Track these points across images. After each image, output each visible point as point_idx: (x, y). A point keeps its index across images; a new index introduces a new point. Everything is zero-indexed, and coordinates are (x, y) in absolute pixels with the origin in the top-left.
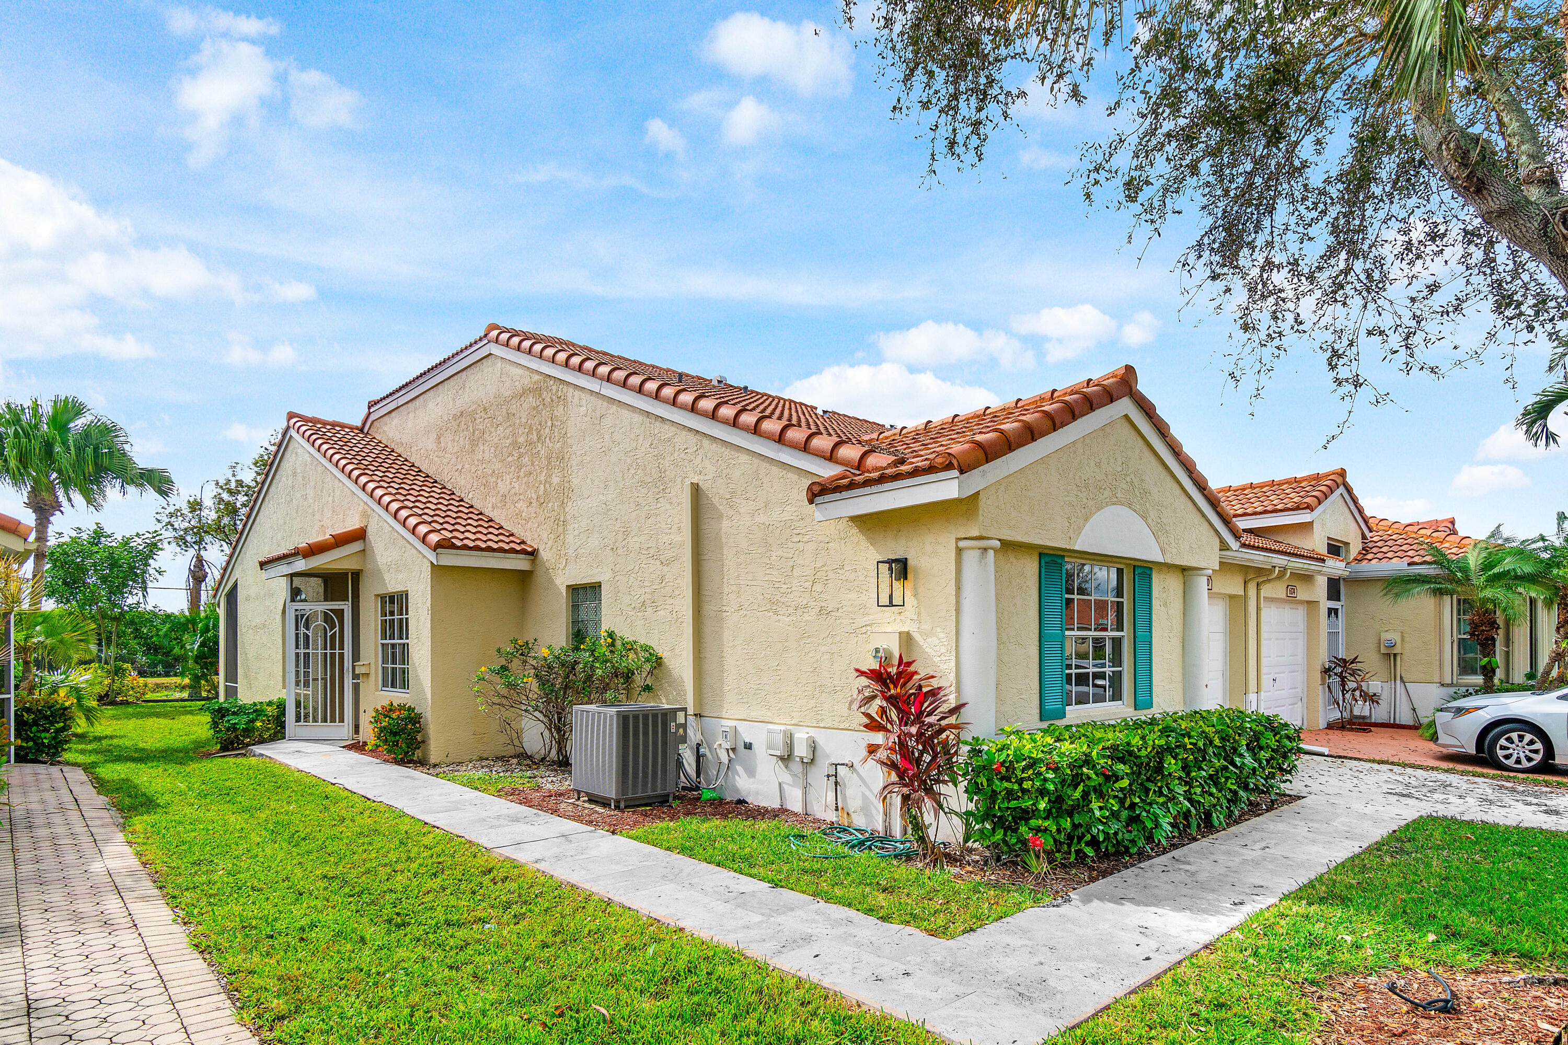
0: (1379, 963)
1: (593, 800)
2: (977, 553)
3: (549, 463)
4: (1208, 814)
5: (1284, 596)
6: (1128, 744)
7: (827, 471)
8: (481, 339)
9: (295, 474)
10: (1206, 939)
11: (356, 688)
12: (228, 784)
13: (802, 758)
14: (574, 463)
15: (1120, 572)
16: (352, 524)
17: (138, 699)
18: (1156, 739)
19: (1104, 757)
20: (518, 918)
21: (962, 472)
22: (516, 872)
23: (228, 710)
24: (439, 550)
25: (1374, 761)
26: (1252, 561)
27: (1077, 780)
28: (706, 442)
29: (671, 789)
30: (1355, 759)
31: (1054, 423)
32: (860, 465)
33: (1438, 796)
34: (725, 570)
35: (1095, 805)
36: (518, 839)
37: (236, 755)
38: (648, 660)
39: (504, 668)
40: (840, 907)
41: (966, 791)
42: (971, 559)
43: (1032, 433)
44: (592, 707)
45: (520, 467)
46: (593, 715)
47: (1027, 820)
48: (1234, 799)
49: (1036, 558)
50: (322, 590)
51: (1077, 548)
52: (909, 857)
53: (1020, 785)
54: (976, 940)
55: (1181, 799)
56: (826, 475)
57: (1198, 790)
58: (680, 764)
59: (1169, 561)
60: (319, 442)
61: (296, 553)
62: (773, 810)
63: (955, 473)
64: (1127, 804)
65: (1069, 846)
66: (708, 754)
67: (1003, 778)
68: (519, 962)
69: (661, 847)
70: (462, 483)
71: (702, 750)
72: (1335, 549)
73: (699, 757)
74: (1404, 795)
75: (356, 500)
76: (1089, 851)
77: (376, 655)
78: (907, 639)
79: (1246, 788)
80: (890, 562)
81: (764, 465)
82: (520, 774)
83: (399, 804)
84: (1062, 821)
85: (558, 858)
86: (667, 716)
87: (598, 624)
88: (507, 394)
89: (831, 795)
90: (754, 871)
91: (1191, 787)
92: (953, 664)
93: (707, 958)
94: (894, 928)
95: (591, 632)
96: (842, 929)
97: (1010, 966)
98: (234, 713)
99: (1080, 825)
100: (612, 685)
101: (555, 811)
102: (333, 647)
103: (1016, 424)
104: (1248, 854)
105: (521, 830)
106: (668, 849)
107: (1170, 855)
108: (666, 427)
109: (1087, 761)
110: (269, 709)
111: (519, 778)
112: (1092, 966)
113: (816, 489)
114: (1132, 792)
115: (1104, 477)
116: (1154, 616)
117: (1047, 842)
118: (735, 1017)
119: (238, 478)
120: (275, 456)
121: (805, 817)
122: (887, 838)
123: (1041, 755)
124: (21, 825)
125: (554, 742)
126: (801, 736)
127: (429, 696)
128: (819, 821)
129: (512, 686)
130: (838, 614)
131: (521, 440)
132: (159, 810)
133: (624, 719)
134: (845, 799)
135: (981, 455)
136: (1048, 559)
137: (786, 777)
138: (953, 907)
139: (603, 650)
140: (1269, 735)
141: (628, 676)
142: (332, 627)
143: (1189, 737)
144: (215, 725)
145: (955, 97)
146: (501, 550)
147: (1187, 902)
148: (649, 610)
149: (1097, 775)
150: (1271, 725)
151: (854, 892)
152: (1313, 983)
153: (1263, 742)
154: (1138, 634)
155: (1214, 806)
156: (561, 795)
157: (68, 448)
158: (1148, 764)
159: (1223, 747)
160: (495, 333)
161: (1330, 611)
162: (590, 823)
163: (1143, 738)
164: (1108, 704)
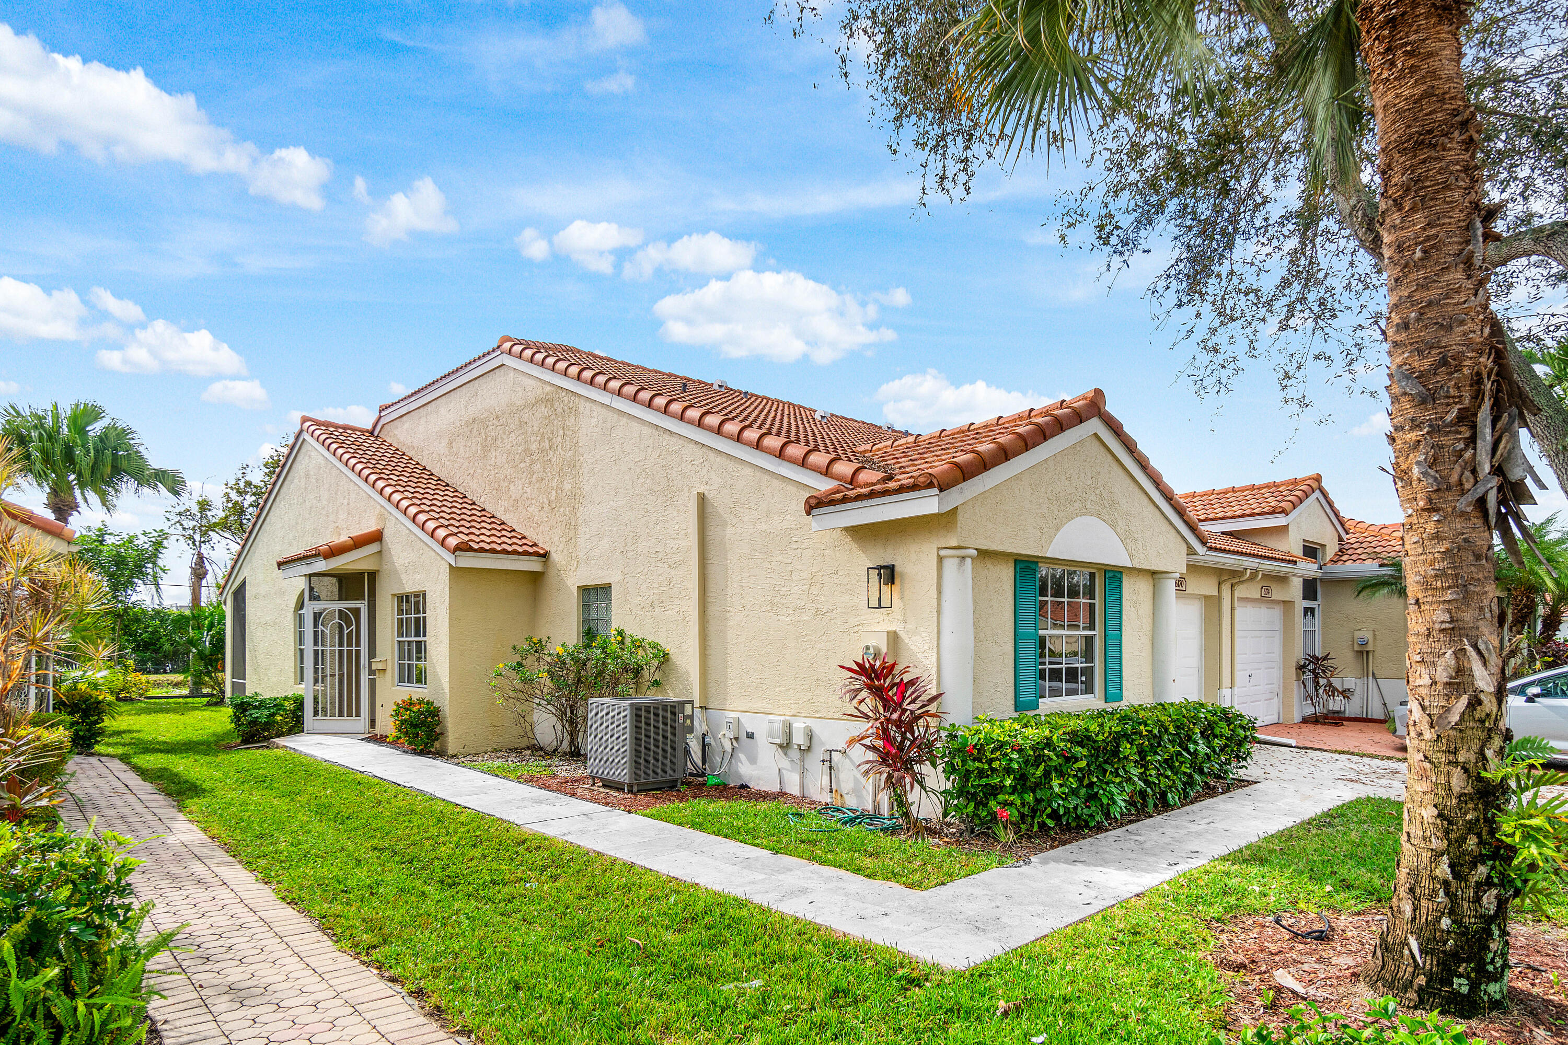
0: (1279, 906)
1: (607, 785)
2: (957, 560)
3: (561, 470)
4: (1163, 795)
5: (1259, 596)
6: (1087, 730)
7: (824, 485)
8: (494, 351)
9: (307, 476)
10: (1139, 890)
11: (372, 684)
12: (261, 772)
13: (799, 746)
14: (586, 471)
15: (1092, 575)
16: (368, 526)
17: (141, 695)
18: (1114, 726)
19: (1063, 740)
20: (554, 878)
21: (941, 490)
22: (547, 843)
23: (249, 704)
24: (457, 553)
25: (1336, 752)
26: (1223, 563)
27: (1039, 759)
28: (712, 455)
29: (679, 775)
30: (1320, 750)
31: (1026, 443)
32: (852, 480)
33: (1384, 782)
34: (729, 573)
35: (1055, 783)
36: (544, 817)
37: (259, 747)
38: (655, 656)
39: (520, 665)
40: (832, 868)
41: (944, 772)
42: (950, 565)
43: (1006, 453)
44: (606, 700)
45: (532, 473)
46: (608, 707)
47: (995, 796)
48: (1190, 782)
49: (1012, 564)
50: (336, 590)
51: (1048, 555)
52: (893, 831)
53: (990, 764)
54: (944, 891)
55: (1136, 779)
56: (823, 489)
57: (1153, 772)
58: (687, 752)
59: (1137, 566)
60: (334, 446)
61: (316, 554)
62: (773, 793)
63: (936, 491)
64: (1086, 782)
65: (1033, 818)
66: (713, 743)
67: (974, 760)
68: (561, 910)
69: (674, 823)
70: (475, 486)
71: (707, 740)
72: (1311, 551)
73: (704, 746)
74: (1352, 781)
75: (372, 503)
76: (1050, 823)
77: (393, 653)
78: (894, 638)
79: (1201, 772)
80: (879, 568)
81: (766, 477)
82: (536, 763)
83: (429, 788)
84: (1026, 796)
85: (582, 832)
86: (677, 707)
87: (608, 622)
88: (519, 403)
89: (826, 779)
90: (758, 841)
91: (1146, 769)
92: (934, 659)
93: (720, 904)
94: (877, 883)
95: (601, 630)
96: (835, 884)
97: (970, 909)
98: (255, 707)
99: (1042, 800)
100: (622, 680)
101: (573, 795)
102: (350, 645)
103: (991, 446)
104: (1193, 827)
105: (545, 810)
106: (680, 824)
107: (1124, 828)
108: (674, 440)
109: (1049, 743)
110: (286, 704)
111: (536, 767)
112: (1040, 909)
113: (813, 502)
114: (1090, 773)
115: (1074, 490)
116: (1124, 617)
117: (1012, 814)
118: (745, 944)
119: (247, 478)
120: (287, 458)
121: (803, 799)
122: (875, 815)
123: (1007, 738)
124: (87, 806)
125: (566, 734)
126: (799, 726)
127: (447, 691)
128: (815, 802)
129: (527, 681)
130: (833, 615)
131: (534, 447)
132: (207, 794)
133: (637, 711)
134: (838, 782)
135: (959, 474)
136: (1022, 566)
137: (784, 763)
138: (929, 867)
139: (614, 647)
140: (1223, 724)
141: (637, 671)
142: (349, 625)
143: (1146, 725)
144: (236, 719)
145: (943, 137)
146: (515, 552)
147: (1130, 863)
148: (657, 609)
149: (1057, 756)
150: (1227, 717)
151: (845, 856)
152: (1218, 920)
153: (1217, 731)
154: (1109, 632)
155: (1170, 787)
156: (576, 781)
157: (88, 451)
158: (1105, 748)
159: (1177, 734)
160: (507, 345)
161: (1306, 610)
162: (607, 804)
163: (1101, 725)
164: (1079, 696)
